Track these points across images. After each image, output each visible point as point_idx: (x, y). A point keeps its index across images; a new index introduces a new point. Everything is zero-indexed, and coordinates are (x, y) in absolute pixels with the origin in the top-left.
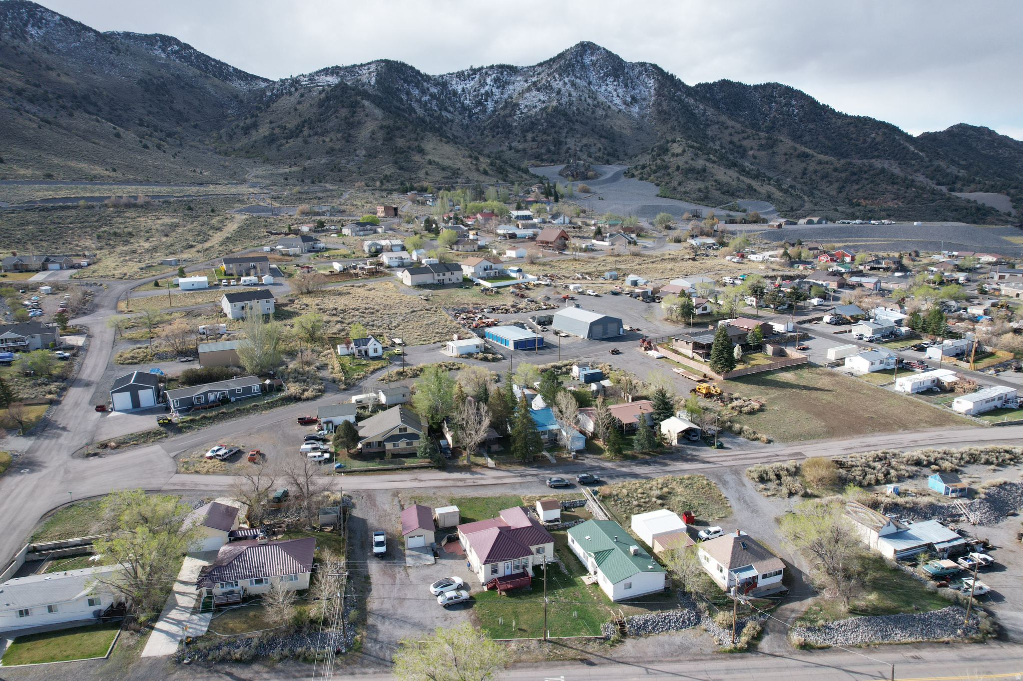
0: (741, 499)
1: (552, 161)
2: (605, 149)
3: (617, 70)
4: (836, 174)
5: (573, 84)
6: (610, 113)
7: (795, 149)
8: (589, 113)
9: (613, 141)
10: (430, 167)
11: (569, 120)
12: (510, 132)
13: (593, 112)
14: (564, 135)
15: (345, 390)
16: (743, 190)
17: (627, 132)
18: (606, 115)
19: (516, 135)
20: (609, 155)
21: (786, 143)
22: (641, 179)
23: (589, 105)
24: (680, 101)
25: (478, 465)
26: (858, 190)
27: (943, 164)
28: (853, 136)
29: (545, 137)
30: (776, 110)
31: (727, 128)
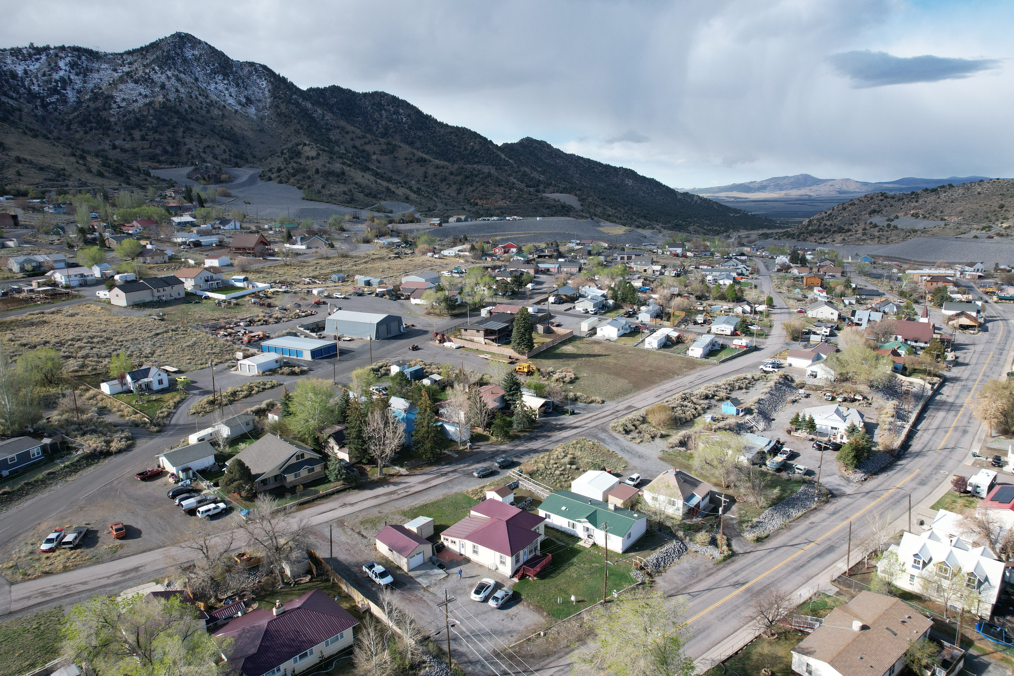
0: (623, 450)
1: (172, 163)
2: (230, 151)
3: (225, 68)
4: (452, 177)
5: (179, 80)
6: (226, 113)
7: (414, 155)
8: (204, 112)
9: (237, 142)
10: (20, 166)
11: (183, 118)
12: (109, 129)
13: (208, 112)
14: (181, 134)
15: (158, 432)
16: (383, 192)
17: (249, 134)
18: (223, 115)
19: (118, 132)
20: (236, 157)
21: (405, 150)
22: (281, 182)
23: (201, 103)
24: (297, 105)
25: (393, 475)
26: (473, 191)
27: (527, 170)
28: (456, 144)
29: (157, 136)
30: (387, 118)
31: (347, 133)
